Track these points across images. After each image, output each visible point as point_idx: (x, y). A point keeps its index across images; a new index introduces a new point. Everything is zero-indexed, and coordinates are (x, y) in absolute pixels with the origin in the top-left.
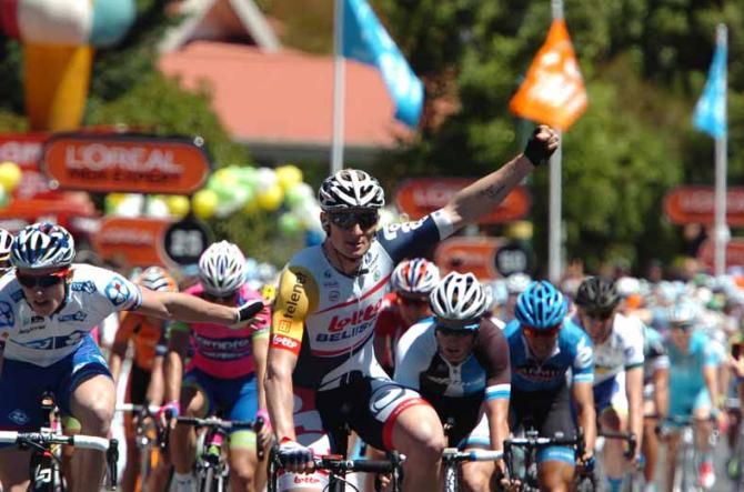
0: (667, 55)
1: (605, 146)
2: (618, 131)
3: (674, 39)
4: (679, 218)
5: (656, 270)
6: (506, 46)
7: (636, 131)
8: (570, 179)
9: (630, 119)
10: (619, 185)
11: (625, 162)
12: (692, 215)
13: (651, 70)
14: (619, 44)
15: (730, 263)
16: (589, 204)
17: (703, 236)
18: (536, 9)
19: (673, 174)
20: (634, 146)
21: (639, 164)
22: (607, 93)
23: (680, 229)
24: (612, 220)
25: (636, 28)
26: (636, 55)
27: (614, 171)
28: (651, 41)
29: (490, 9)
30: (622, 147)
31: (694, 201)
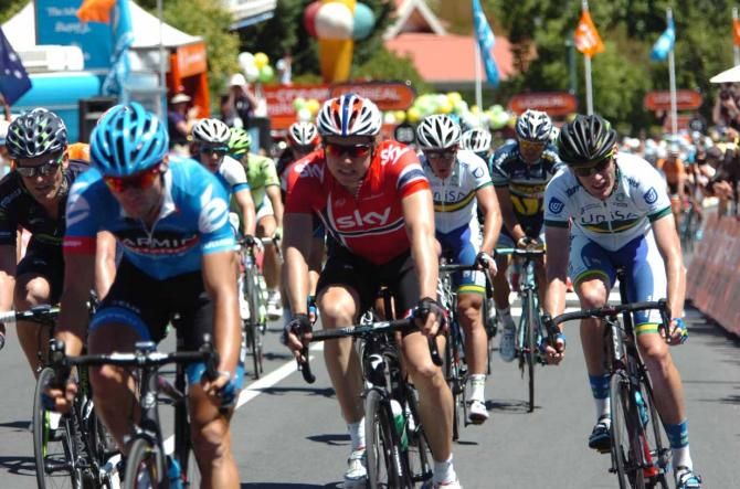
0: (641, 25)
1: (614, 73)
2: (619, 65)
3: (642, 16)
4: (652, 108)
5: (643, 133)
6: (557, 25)
7: (627, 65)
8: (597, 90)
9: (624, 58)
10: (621, 92)
11: (623, 81)
12: (660, 105)
13: (632, 32)
14: (616, 18)
15: (679, 128)
16: (607, 103)
17: (665, 115)
18: (571, 5)
19: (648, 85)
20: (628, 73)
21: (631, 81)
22: (611, 46)
23: (653, 113)
24: (619, 111)
25: (623, 12)
26: (623, 26)
27: (619, 85)
28: (631, 18)
29: (546, 4)
30: (621, 73)
31: (660, 98)
